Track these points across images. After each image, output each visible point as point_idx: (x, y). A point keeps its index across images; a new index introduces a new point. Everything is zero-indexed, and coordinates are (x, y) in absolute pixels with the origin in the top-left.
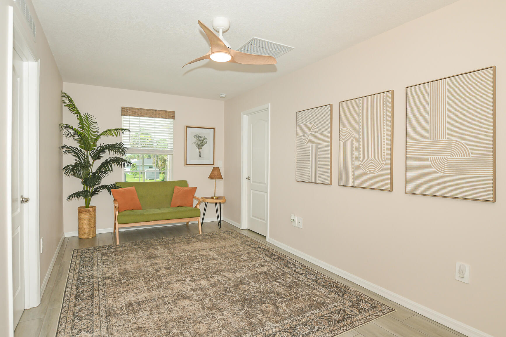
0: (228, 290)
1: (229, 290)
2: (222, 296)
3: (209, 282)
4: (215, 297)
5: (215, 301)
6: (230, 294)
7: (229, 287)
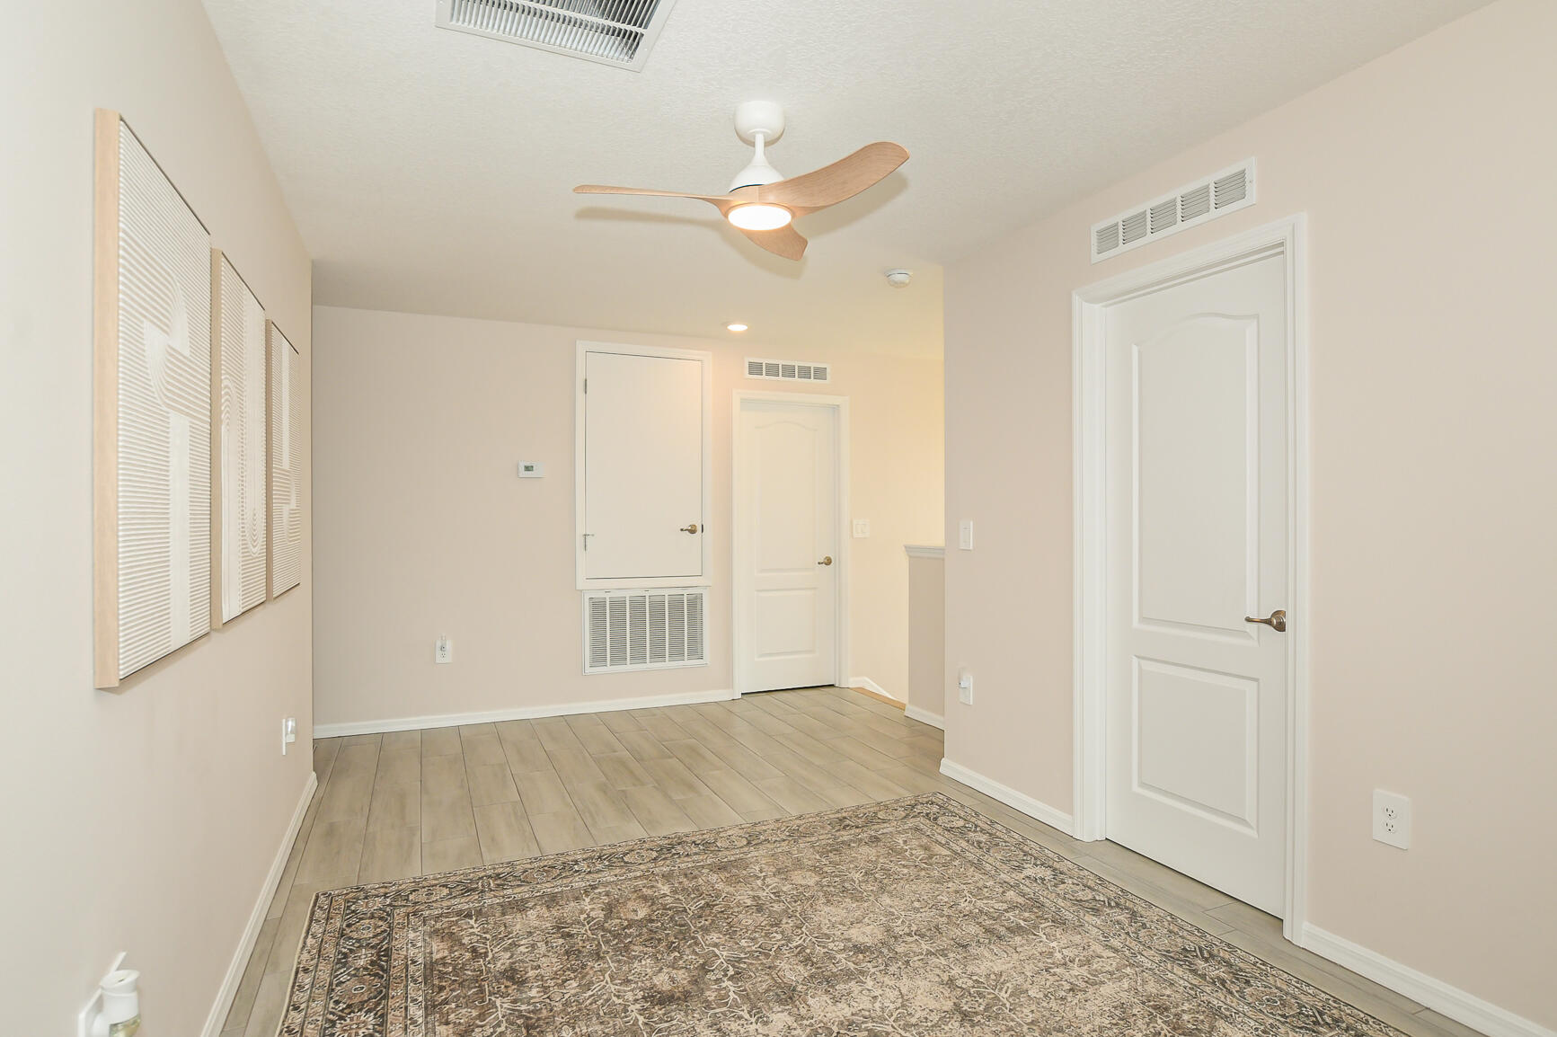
0: (731, 968)
1: (726, 970)
2: (754, 948)
3: (803, 1011)
4: (776, 947)
5: (775, 935)
6: (725, 953)
7: (724, 985)
